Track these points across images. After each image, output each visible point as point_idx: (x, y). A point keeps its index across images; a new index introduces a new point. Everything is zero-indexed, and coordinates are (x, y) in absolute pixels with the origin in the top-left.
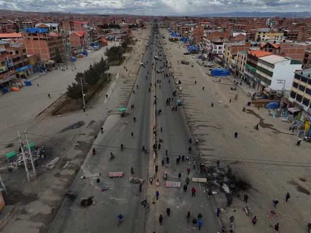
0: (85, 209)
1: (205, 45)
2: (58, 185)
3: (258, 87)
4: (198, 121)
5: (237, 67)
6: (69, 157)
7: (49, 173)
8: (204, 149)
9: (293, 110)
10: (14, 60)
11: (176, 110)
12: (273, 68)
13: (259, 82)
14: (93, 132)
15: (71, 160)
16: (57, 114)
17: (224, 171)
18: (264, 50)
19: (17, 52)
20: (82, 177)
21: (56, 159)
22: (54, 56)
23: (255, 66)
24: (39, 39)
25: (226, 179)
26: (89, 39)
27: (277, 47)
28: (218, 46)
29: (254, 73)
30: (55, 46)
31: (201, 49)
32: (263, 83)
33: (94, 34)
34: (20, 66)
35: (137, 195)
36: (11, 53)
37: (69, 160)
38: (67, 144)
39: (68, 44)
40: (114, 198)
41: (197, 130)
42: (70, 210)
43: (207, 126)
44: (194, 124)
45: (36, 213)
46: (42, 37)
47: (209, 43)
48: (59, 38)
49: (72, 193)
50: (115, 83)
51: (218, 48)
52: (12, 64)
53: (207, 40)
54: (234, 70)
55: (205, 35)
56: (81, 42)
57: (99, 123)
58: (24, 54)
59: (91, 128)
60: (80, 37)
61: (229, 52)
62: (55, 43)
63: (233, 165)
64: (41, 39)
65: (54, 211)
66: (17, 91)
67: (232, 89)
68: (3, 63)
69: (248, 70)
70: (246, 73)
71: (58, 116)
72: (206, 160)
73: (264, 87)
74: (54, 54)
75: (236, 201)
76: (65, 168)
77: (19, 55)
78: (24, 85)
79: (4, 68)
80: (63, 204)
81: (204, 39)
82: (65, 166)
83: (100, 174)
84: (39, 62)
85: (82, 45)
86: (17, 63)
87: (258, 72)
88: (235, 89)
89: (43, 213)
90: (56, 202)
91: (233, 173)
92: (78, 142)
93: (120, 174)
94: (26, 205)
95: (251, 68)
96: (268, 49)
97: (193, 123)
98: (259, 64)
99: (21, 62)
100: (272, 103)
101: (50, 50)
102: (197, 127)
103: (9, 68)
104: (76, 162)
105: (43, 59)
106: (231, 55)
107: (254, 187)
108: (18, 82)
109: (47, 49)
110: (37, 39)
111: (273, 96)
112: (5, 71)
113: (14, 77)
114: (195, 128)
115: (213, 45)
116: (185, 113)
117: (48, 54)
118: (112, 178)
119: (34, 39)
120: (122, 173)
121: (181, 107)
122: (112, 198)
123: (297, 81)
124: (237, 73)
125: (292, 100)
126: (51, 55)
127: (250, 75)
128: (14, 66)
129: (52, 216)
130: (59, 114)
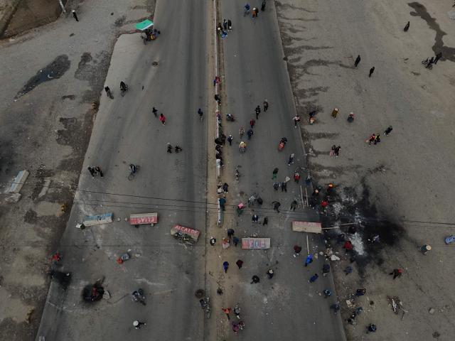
0: (90, 311)
2: (34, 245)
4: (308, 48)
6: (48, 167)
7: (14, 211)
8: (319, 136)
14: (90, 89)
15: (54, 174)
16: (9, 37)
17: (355, 196)
20: (79, 226)
21: (23, 174)
25: (358, 219)
35: (187, 273)
37: (49, 174)
38: (40, 128)
40: (144, 280)
41: (305, 77)
42: (62, 312)
43: (325, 63)
44: (299, 59)
57: (99, 61)
59: (84, 77)
63: (373, 177)
65: (33, 316)
71: (11, 40)
72: (321, 168)
75: (375, 275)
76: (44, 198)
80: (49, 297)
82: (42, 193)
83: (113, 218)
89: (14, 319)
90: (35, 289)
91: (371, 199)
92: (62, 120)
93: (152, 217)
97: (296, 56)
102: (304, 68)
104: (63, 179)
107: (410, 234)
114: (300, 70)
116: (281, 25)
118: (137, 226)
120: (156, 215)
122: (139, 281)
129: (31, 327)
130: (12, 36)
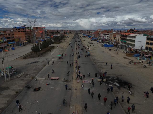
1: (100, 36)
2: (22, 83)
3: (128, 49)
4: (99, 61)
5: (117, 42)
6: (29, 73)
7: (18, 79)
9: (147, 56)
10: (7, 38)
11: (87, 57)
12: (135, 38)
13: (129, 47)
15: (31, 74)
17: (115, 78)
18: (130, 32)
19: (9, 35)
20: (36, 80)
21: (23, 73)
22: (27, 40)
23: (126, 40)
24: (21, 32)
25: (116, 81)
26: (45, 35)
27: (136, 31)
28: (106, 36)
29: (126, 43)
30: (28, 35)
31: (98, 39)
32: (130, 47)
33: (47, 33)
34: (10, 41)
36: (6, 35)
39: (35, 35)
40: (53, 88)
42: (27, 92)
45: (7, 94)
46: (22, 30)
47: (102, 35)
48: (30, 32)
49: (29, 86)
50: (56, 49)
51: (106, 37)
52: (6, 40)
53: (101, 34)
54: (115, 44)
55: (100, 32)
56: (41, 35)
58: (13, 36)
59: (43, 63)
60: (41, 33)
61: (112, 36)
62: (28, 34)
63: (120, 76)
64: (22, 31)
65: (17, 93)
66: (7, 51)
67: (115, 51)
68: (1, 39)
69: (122, 42)
70: (122, 44)
71: (26, 59)
73: (131, 48)
74: (27, 39)
76: (27, 77)
77: (10, 36)
78: (11, 49)
79: (2, 41)
80: (23, 90)
81: (99, 34)
83: (46, 79)
84: (19, 41)
85: (41, 37)
86: (8, 40)
87: (127, 42)
88: (117, 51)
89: (11, 94)
90: (19, 90)
91: (120, 79)
92: (35, 68)
94: (2, 91)
95: (124, 41)
96: (131, 32)
97: (96, 61)
98: (128, 38)
99: (11, 39)
100: (136, 54)
101: (26, 36)
102: (99, 63)
103: (4, 41)
104: (33, 75)
105: (21, 40)
106: (113, 38)
108: (8, 48)
109: (24, 36)
110: (20, 31)
111: (136, 51)
112: (2, 42)
113: (6, 45)
114: (97, 63)
115: (104, 36)
116: (92, 58)
117: (25, 38)
118: (52, 80)
119: (18, 31)
120: (58, 77)
121: (90, 56)
123: (148, 41)
124: (117, 45)
125: (146, 51)
126: (26, 39)
127: (123, 44)
128: (7, 41)
129: (16, 95)
